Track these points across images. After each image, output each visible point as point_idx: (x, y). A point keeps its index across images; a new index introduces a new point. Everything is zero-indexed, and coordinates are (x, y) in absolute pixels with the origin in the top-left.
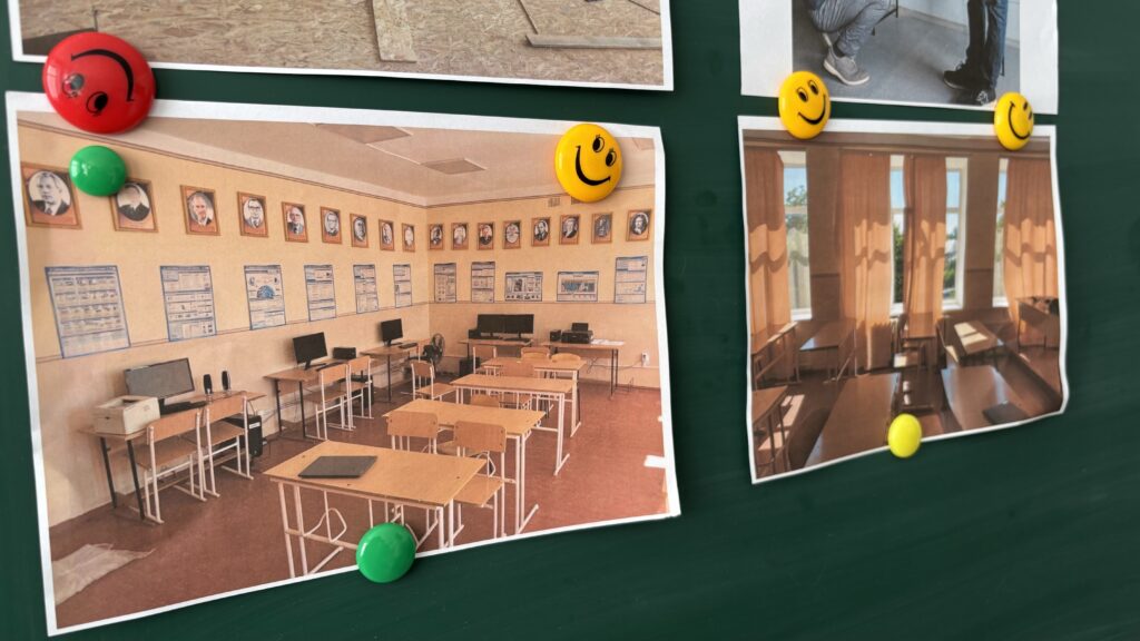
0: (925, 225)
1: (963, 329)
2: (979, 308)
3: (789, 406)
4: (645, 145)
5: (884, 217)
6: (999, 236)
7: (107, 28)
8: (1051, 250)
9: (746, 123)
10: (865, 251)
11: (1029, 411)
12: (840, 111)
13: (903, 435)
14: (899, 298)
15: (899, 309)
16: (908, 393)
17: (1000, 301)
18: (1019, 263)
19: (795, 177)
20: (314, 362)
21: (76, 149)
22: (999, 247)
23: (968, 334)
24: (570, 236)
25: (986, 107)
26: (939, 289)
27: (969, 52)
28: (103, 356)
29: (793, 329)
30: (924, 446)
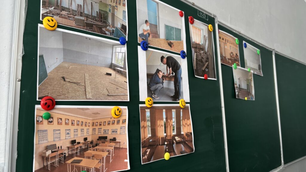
0: (169, 120)
1: (176, 138)
2: (179, 134)
3: (148, 151)
4: (125, 109)
5: (162, 119)
6: (181, 122)
7: (50, 95)
8: (190, 124)
9: (140, 105)
10: (159, 125)
11: (188, 152)
12: (155, 103)
13: (167, 156)
14: (165, 133)
15: (165, 134)
16: (168, 149)
17: (182, 133)
18: (185, 126)
19: (148, 113)
20: (74, 144)
21: (44, 113)
22: (181, 124)
23: (177, 139)
24: (113, 123)
25: (178, 101)
26: (172, 131)
27: (175, 93)
28: (44, 144)
29: (148, 138)
30: (170, 158)
